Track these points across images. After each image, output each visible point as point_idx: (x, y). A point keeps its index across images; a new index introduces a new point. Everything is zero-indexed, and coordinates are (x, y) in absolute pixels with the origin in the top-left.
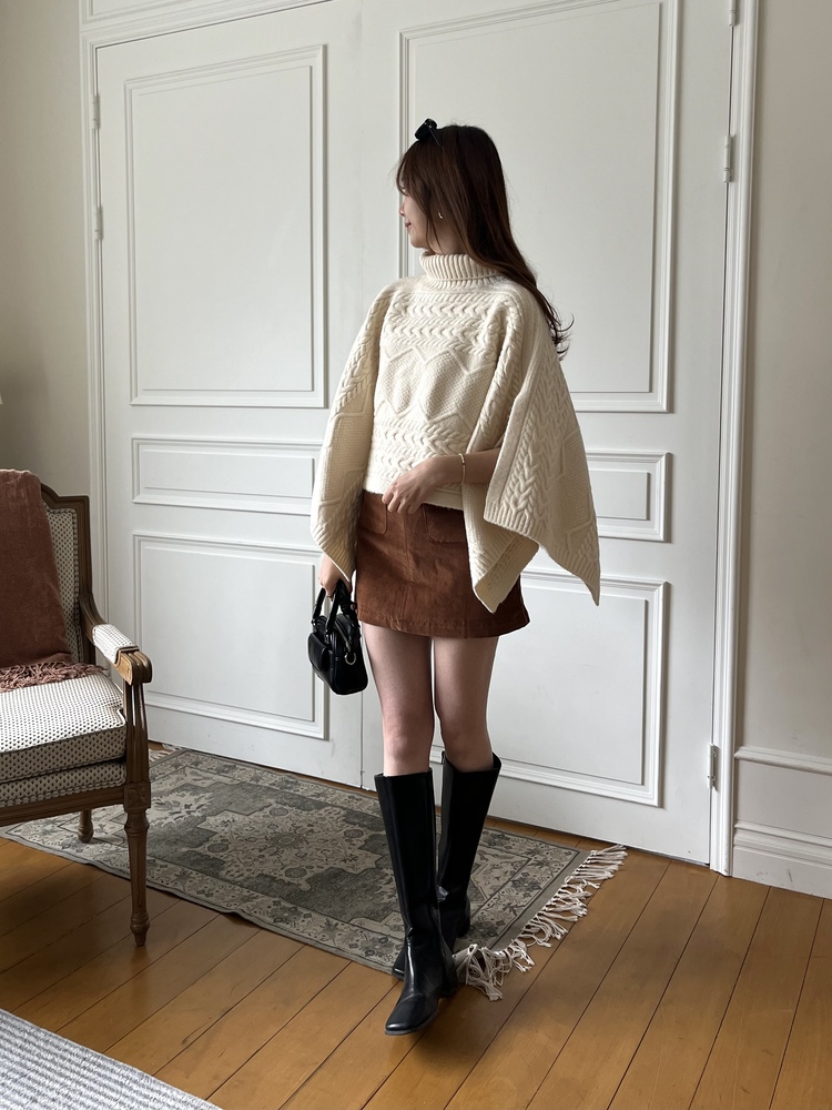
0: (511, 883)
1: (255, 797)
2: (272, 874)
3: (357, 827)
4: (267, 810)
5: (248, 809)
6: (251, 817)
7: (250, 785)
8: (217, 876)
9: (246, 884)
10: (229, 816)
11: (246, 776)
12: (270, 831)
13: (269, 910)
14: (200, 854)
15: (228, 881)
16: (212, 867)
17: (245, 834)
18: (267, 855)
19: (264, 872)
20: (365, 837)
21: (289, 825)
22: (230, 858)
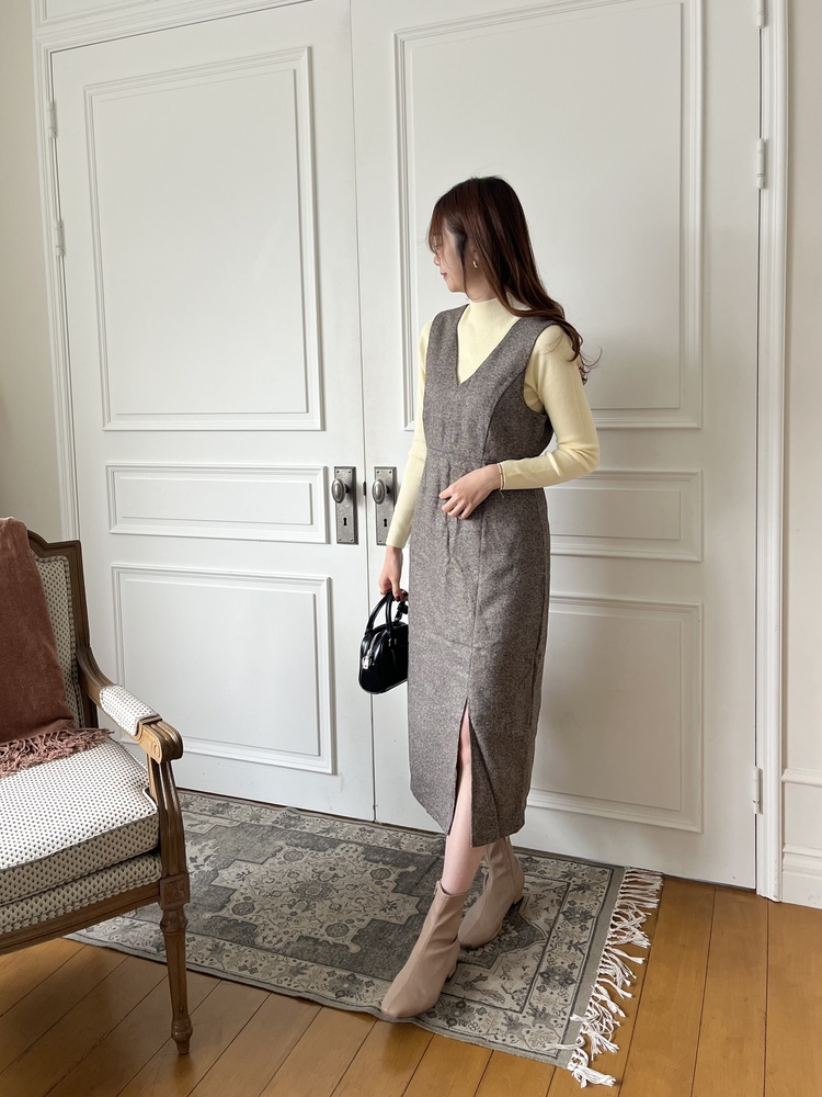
0: (561, 916)
1: (262, 840)
2: (312, 935)
3: (381, 866)
4: (280, 855)
5: (259, 856)
6: (266, 865)
7: (252, 825)
8: (253, 945)
9: (288, 951)
10: (243, 867)
11: (244, 814)
12: (293, 881)
13: (327, 983)
14: (225, 919)
15: (267, 950)
16: (245, 934)
17: (267, 888)
18: (299, 911)
19: (305, 933)
20: (393, 877)
21: (310, 870)
22: (261, 921)
